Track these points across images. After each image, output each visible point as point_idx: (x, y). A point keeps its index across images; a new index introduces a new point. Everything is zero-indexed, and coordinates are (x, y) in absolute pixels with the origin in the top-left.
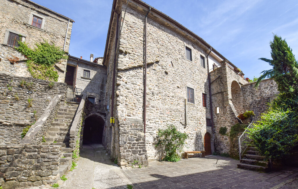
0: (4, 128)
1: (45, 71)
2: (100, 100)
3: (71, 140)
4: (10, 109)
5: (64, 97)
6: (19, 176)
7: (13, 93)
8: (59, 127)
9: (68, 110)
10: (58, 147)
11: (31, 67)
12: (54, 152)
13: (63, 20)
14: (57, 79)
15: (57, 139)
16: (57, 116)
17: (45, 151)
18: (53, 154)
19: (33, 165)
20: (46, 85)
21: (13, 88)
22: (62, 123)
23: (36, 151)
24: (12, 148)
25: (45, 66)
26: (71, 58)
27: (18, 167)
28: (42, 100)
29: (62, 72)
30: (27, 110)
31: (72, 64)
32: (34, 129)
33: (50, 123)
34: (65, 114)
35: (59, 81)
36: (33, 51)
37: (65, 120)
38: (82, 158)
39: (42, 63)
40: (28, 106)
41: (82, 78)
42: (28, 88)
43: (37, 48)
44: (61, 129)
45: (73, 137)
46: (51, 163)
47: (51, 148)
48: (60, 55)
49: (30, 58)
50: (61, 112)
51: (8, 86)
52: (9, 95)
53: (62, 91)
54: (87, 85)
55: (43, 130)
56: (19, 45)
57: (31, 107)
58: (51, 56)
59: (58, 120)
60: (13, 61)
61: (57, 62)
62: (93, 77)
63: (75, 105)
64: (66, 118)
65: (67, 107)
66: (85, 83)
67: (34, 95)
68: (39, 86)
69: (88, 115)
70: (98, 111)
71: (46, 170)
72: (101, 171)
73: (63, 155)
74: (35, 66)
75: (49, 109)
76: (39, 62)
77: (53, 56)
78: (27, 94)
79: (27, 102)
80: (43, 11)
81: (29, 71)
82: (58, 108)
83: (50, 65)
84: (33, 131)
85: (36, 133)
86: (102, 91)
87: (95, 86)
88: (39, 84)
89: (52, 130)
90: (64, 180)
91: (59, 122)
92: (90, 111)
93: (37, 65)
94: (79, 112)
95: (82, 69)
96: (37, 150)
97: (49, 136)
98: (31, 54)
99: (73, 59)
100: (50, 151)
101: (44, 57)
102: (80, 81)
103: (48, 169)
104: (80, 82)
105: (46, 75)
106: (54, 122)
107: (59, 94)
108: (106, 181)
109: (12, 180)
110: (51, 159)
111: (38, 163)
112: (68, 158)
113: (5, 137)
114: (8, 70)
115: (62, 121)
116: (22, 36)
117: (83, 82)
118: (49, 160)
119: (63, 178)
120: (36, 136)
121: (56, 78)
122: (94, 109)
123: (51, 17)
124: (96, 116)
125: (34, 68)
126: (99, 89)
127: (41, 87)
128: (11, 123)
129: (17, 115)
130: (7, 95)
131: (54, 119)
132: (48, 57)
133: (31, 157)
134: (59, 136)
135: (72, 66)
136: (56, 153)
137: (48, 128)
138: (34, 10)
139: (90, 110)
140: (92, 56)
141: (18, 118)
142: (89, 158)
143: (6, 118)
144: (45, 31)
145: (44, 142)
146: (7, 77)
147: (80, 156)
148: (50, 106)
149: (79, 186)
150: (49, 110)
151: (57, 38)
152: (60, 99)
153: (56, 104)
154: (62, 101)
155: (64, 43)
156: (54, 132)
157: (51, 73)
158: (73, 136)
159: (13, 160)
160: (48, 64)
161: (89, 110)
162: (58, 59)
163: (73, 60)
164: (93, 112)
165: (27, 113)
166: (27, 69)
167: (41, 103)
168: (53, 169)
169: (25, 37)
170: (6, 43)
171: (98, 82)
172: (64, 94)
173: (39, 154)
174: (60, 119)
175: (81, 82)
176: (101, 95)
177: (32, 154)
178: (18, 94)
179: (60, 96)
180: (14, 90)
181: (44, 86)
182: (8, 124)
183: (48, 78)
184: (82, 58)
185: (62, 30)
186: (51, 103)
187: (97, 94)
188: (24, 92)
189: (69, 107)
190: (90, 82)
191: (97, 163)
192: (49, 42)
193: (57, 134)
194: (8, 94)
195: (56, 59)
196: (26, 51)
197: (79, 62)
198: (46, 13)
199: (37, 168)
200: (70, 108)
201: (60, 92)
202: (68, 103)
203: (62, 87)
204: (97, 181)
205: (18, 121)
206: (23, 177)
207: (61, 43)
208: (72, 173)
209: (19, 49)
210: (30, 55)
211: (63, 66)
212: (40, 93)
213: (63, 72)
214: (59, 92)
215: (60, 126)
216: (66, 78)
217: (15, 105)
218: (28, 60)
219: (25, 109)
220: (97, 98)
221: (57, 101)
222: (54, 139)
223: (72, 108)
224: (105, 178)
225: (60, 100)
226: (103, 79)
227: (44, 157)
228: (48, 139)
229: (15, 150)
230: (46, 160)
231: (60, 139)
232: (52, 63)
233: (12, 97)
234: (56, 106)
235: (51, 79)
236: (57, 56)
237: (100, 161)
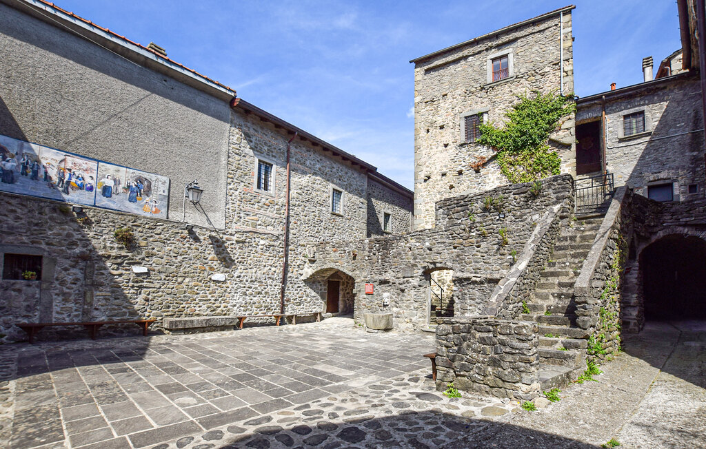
0: (474, 287)
1: (530, 161)
2: (695, 186)
3: (580, 310)
4: (478, 253)
5: (568, 206)
6: (472, 372)
7: (478, 225)
8: (556, 280)
9: (579, 235)
10: (527, 326)
11: (506, 165)
12: (520, 335)
13: (549, 22)
14: (558, 170)
15: (552, 307)
16: (552, 256)
17: (504, 331)
18: (521, 340)
19: (488, 356)
20: (526, 192)
21: (476, 216)
22: (564, 270)
23: (489, 331)
24: (457, 323)
25: (530, 150)
26: (584, 104)
27: (468, 357)
28: (523, 226)
29: (567, 148)
30: (502, 251)
31: (588, 116)
32: (502, 287)
33: (537, 273)
34: (573, 247)
35: (564, 170)
36: (504, 132)
37: (570, 263)
38: (628, 356)
39: (524, 146)
40: (502, 244)
41: (621, 140)
42: (496, 209)
43: (509, 121)
44: (561, 285)
45: (583, 302)
46: (517, 358)
47: (515, 326)
48: (556, 109)
49: (502, 147)
50: (562, 244)
51: (469, 215)
52: (472, 231)
53: (560, 195)
54: (639, 153)
55: (522, 288)
56: (481, 133)
57: (507, 244)
58: (536, 125)
59: (554, 264)
60: (478, 166)
61: (551, 130)
62: (656, 123)
63: (596, 220)
64: (574, 256)
65: (577, 229)
66: (633, 151)
67: (510, 218)
68: (515, 199)
69: (649, 238)
70: (684, 220)
71: (509, 370)
72: (665, 402)
73: (562, 342)
74: (512, 159)
75: (533, 242)
76: (517, 149)
77: (541, 121)
78: (498, 220)
79: (500, 237)
80: (505, 39)
81: (504, 173)
82: (554, 236)
83: (538, 144)
84: (501, 292)
85: (506, 294)
86: (695, 153)
87: (669, 147)
88: (514, 194)
89: (542, 286)
90: (554, 399)
91: (556, 269)
92: (654, 226)
93: (515, 155)
94: (603, 236)
95: (620, 117)
96: (491, 328)
97: (537, 299)
98: (502, 138)
99: (588, 103)
100: (513, 332)
101: (523, 133)
102: (616, 151)
103: (513, 369)
104: (618, 155)
105: (534, 169)
106: (547, 270)
107: (555, 204)
108: (665, 434)
109: (464, 376)
110: (517, 349)
111: (496, 353)
112: (571, 352)
113: (477, 303)
114: (474, 186)
115: (563, 265)
116: (482, 114)
117: (626, 150)
118: (514, 351)
119: (551, 396)
120: (505, 301)
121: (555, 166)
122: (667, 217)
123: (522, 39)
124: (681, 236)
125: (511, 164)
126: (682, 153)
127: (518, 201)
128: (482, 279)
129: (488, 263)
130: (470, 232)
131: (546, 263)
132: (532, 128)
133: (483, 341)
134: (557, 300)
135: (590, 121)
136: (524, 338)
137: (534, 284)
138: (491, 48)
139: (652, 224)
140: (648, 62)
141: (491, 267)
142: (647, 360)
143: (474, 271)
144: (517, 78)
145: (527, 312)
146: (466, 200)
147: (623, 350)
148: (535, 235)
149: (582, 422)
150: (533, 245)
151: (543, 75)
152: (558, 214)
153: (548, 228)
154: (562, 218)
155: (560, 77)
156: (546, 291)
157: (543, 161)
158: (583, 299)
159: (461, 344)
160: (534, 144)
161: (649, 226)
162: (554, 122)
163: (588, 107)
164: (668, 227)
165: (502, 257)
166: (500, 171)
167: (522, 233)
168: (523, 371)
169: (487, 112)
170: (462, 139)
171: (676, 132)
172: (565, 200)
173: (496, 337)
174: (560, 260)
175: (619, 153)
176: (695, 168)
177: (485, 335)
178: (484, 224)
179: (556, 208)
180: (478, 219)
181: (522, 195)
182: (478, 279)
183: (540, 174)
184: (616, 87)
185: (551, 48)
186: (537, 229)
187: (678, 168)
188: (493, 217)
189: (582, 229)
190: (650, 142)
191: (666, 376)
192: (528, 96)
193: (553, 294)
194: (471, 228)
195: (548, 126)
196: (493, 138)
197: (606, 102)
198: (511, 38)
199: (495, 363)
200: (583, 231)
201: (558, 198)
202: (579, 219)
203: (559, 185)
204: (637, 425)
205: (491, 273)
206: (477, 375)
207: (554, 80)
208: (580, 388)
209: (483, 140)
210: (500, 142)
211: (568, 132)
212: (519, 213)
213: (568, 146)
214: (555, 200)
215: (560, 277)
216: (577, 158)
217: (483, 245)
218: (499, 153)
219: (499, 249)
220: (682, 182)
221: (549, 221)
222: (545, 306)
223: (589, 230)
224: (669, 426)
225: (558, 218)
226: (695, 116)
227: (503, 344)
228: (534, 308)
229: (462, 326)
230: (508, 350)
231: (558, 307)
232: (541, 137)
233: (477, 232)
234: (548, 234)
235: (546, 174)
236: (550, 117)
237: (680, 374)
